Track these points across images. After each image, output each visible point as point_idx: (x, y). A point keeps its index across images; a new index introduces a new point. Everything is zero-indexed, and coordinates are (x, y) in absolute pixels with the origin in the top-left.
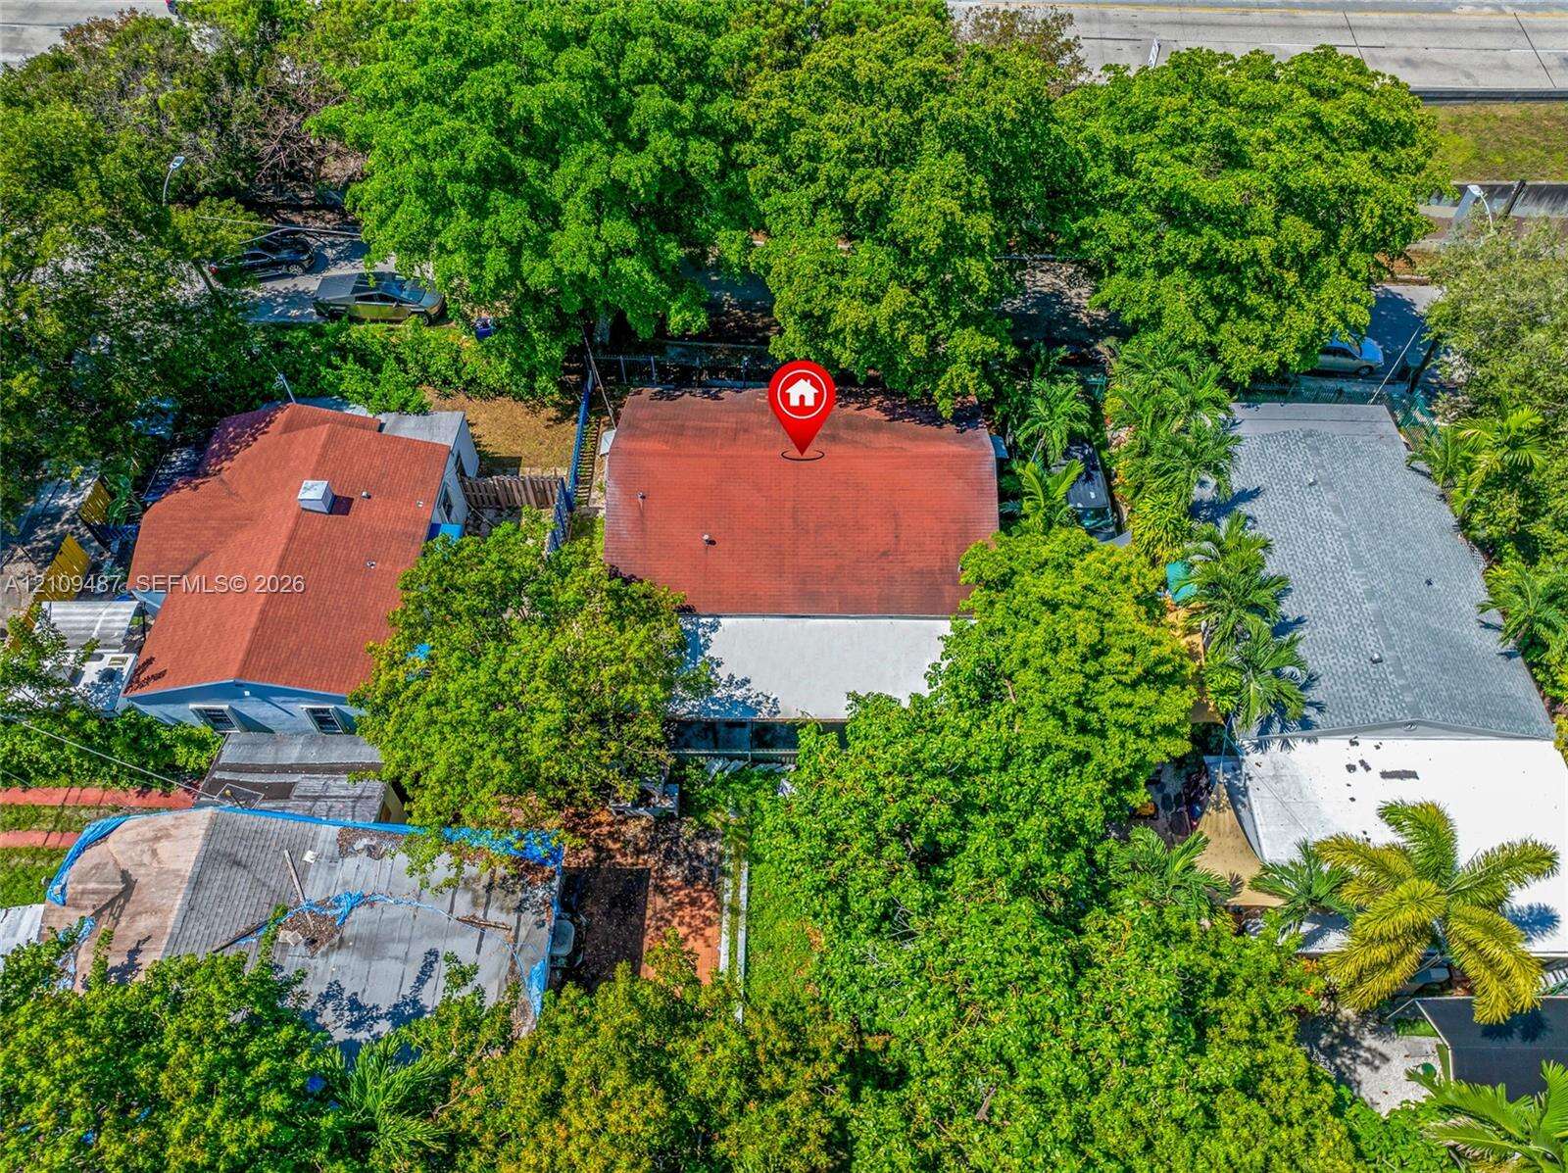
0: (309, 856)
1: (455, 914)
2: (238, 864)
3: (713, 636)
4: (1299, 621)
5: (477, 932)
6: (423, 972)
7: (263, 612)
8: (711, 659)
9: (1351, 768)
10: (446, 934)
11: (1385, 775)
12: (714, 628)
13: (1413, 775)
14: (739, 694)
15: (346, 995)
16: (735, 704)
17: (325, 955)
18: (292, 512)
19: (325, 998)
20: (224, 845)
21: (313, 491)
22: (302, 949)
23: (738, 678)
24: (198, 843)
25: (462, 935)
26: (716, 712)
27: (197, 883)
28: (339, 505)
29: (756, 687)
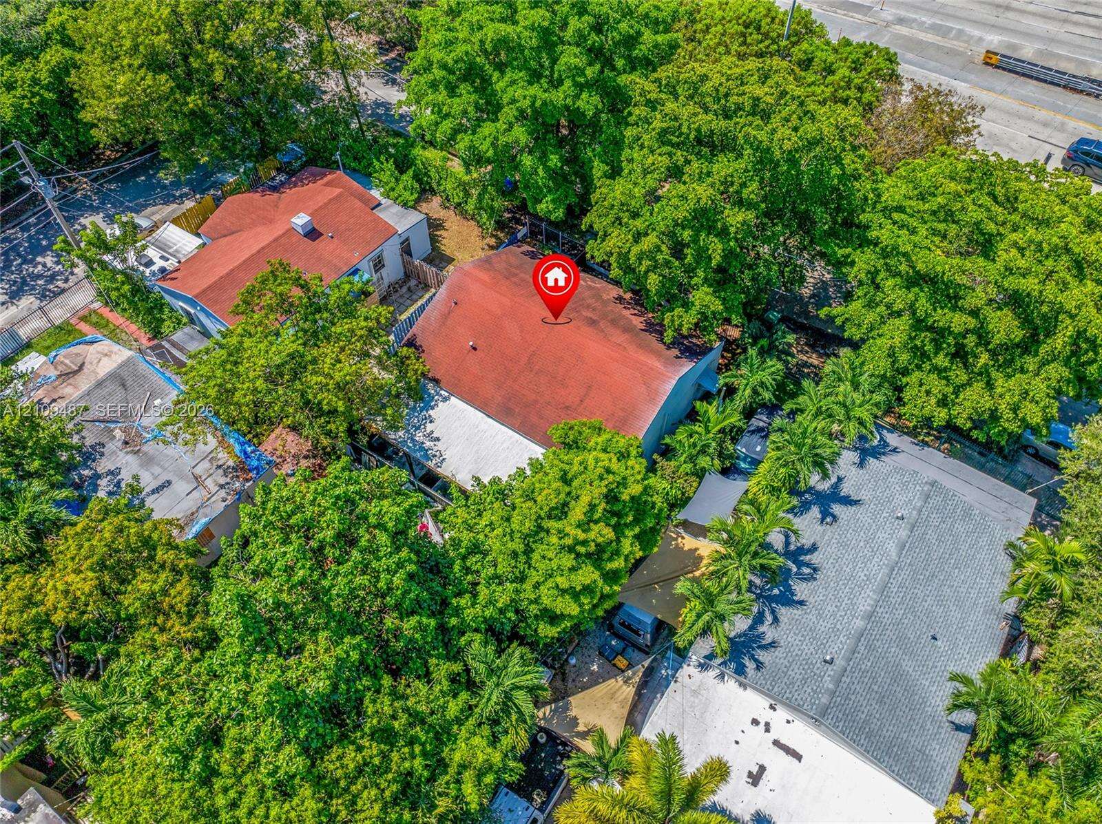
0: (157, 402)
1: (194, 471)
2: (124, 385)
3: (441, 404)
4: (802, 603)
5: (196, 485)
6: (157, 489)
7: (232, 270)
8: (430, 416)
9: (755, 722)
10: (182, 477)
11: (776, 743)
12: (445, 399)
13: (799, 757)
14: (428, 444)
15: (119, 477)
16: (422, 448)
17: (127, 453)
18: (288, 227)
19: (110, 473)
20: (124, 374)
21: (300, 220)
22: (120, 443)
23: (435, 435)
24: (115, 365)
25: (188, 482)
26: (409, 447)
27: (100, 384)
28: (313, 234)
29: (440, 446)
